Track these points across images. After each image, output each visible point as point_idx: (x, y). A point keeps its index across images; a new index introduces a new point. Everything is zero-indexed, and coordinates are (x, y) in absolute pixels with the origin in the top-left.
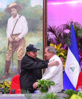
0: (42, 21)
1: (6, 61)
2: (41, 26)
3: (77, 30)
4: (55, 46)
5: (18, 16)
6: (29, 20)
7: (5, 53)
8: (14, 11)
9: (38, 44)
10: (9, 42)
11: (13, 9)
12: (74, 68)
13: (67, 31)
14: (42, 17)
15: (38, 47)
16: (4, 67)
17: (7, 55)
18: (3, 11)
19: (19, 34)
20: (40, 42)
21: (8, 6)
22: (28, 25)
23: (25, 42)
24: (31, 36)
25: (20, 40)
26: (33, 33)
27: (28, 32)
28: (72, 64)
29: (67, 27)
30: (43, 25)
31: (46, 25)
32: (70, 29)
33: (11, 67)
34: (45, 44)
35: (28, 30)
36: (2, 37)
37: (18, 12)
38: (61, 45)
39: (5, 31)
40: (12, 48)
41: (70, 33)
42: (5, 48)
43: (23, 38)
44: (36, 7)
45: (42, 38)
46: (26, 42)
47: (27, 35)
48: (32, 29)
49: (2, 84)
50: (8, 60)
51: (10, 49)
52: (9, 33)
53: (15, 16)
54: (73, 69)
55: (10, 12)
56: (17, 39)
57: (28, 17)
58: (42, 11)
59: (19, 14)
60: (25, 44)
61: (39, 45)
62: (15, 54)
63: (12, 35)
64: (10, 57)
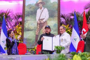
0: (57, 11)
1: (36, 35)
2: (56, 14)
3: (78, 17)
4: (65, 26)
5: (43, 8)
6: (50, 10)
7: (35, 30)
8: (41, 5)
9: (55, 25)
10: (38, 23)
11: (40, 4)
12: (76, 39)
13: (72, 17)
14: (57, 9)
16: (35, 39)
17: (36, 31)
18: (34, 5)
19: (44, 19)
20: (56, 23)
21: (37, 2)
22: (49, 14)
23: (47, 23)
24: (51, 20)
25: (44, 23)
26: (52, 19)
27: (49, 18)
29: (72, 15)
30: (58, 13)
31: (60, 13)
32: (74, 16)
35: (49, 17)
36: (33, 21)
37: (43, 6)
38: (68, 25)
39: (35, 17)
40: (39, 27)
41: (74, 18)
42: (35, 27)
43: (46, 21)
44: (54, 3)
45: (57, 21)
47: (48, 19)
48: (51, 16)
49: (34, 49)
50: (37, 34)
51: (39, 28)
52: (37, 18)
53: (41, 8)
55: (38, 6)
56: (42, 22)
57: (49, 9)
58: (57, 5)
59: (43, 7)
62: (41, 31)
63: (39, 20)
64: (38, 32)
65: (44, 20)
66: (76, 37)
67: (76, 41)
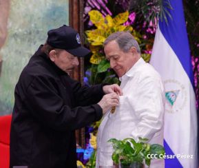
4: (109, 18)
9: (54, 13)
12: (175, 94)
15: (55, 20)
28: (170, 81)
34: (75, 13)
38: (126, 16)
46: (12, 3)
54: (173, 98)
60: (8, 8)
61: (57, 13)
66: (173, 81)
67: (172, 102)
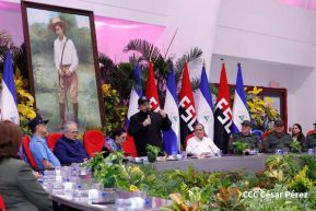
1: (60, 103)
2: (91, 58)
5: (65, 38)
7: (57, 91)
10: (60, 75)
18: (46, 27)
20: (93, 79)
21: (51, 21)
23: (76, 77)
33: (66, 112)
40: (64, 84)
42: (56, 84)
43: (74, 72)
45: (94, 74)
48: (82, 59)
50: (62, 102)
52: (57, 62)
56: (67, 72)
65: (71, 69)
